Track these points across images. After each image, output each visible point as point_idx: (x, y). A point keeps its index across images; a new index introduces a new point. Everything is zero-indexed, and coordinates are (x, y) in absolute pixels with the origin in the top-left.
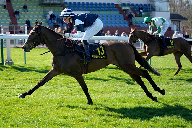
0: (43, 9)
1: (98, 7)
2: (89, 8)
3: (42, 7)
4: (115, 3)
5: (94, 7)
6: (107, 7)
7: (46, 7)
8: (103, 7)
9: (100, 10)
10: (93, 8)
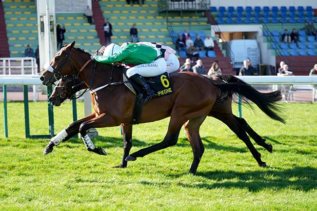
0: (167, 22)
1: (280, 16)
2: (260, 19)
3: (164, 17)
4: (313, 8)
5: (271, 16)
6: (298, 16)
7: (173, 17)
8: (289, 16)
9: (283, 21)
10: (269, 19)
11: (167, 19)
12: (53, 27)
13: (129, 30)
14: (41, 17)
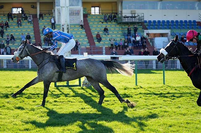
0: (122, 28)
1: (180, 25)
2: (169, 27)
3: (120, 26)
4: (196, 21)
5: (175, 25)
6: (188, 25)
7: (125, 26)
8: (184, 25)
9: (181, 28)
11: (122, 27)
12: (69, 30)
13: (103, 29)
14: (62, 25)
